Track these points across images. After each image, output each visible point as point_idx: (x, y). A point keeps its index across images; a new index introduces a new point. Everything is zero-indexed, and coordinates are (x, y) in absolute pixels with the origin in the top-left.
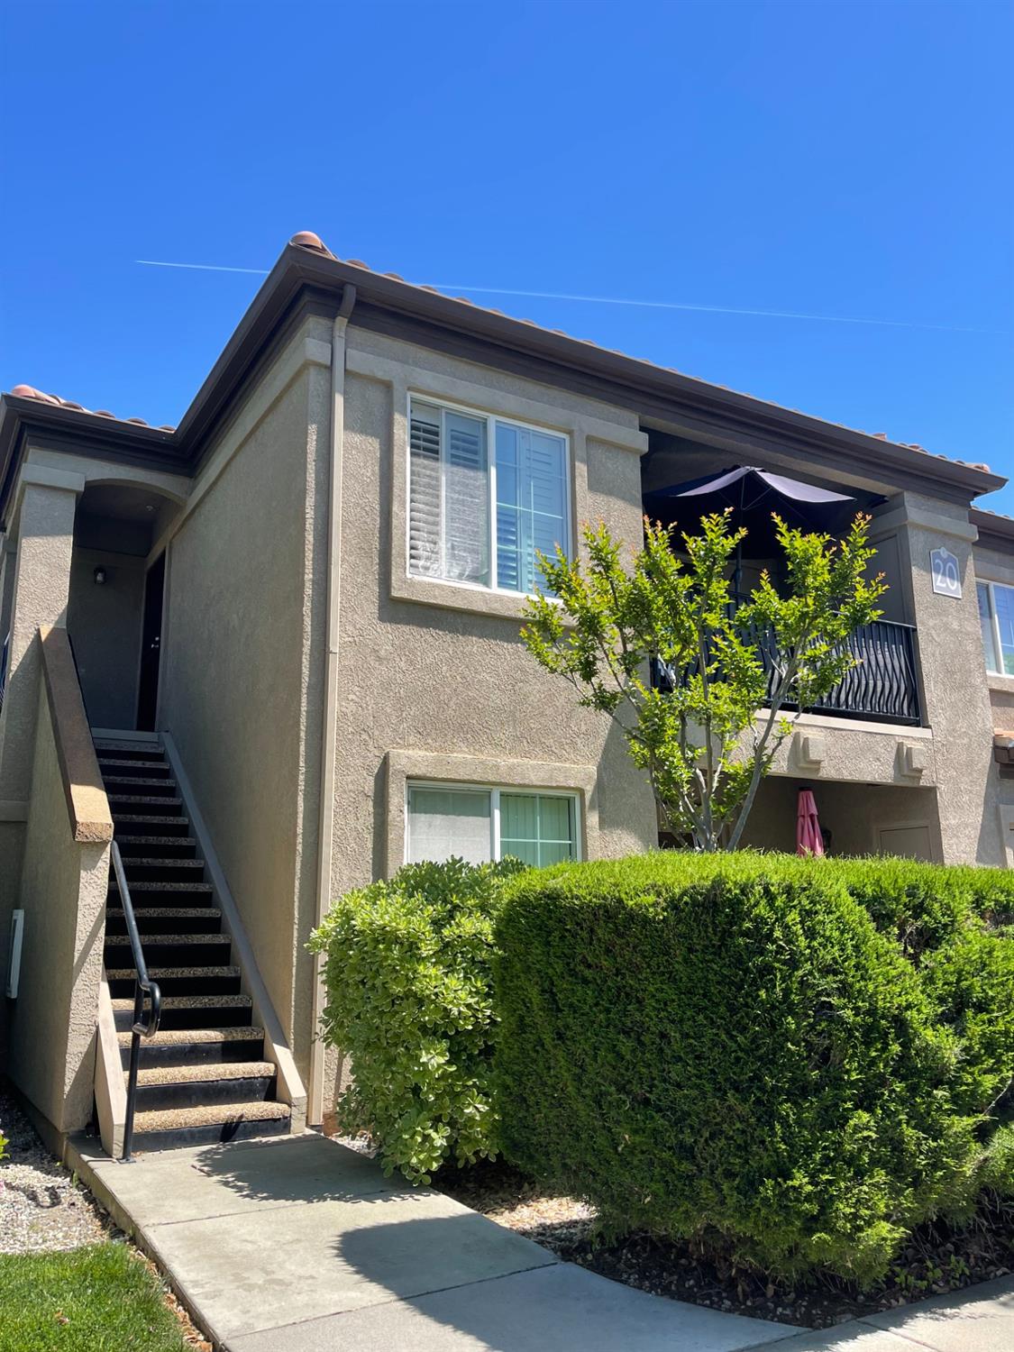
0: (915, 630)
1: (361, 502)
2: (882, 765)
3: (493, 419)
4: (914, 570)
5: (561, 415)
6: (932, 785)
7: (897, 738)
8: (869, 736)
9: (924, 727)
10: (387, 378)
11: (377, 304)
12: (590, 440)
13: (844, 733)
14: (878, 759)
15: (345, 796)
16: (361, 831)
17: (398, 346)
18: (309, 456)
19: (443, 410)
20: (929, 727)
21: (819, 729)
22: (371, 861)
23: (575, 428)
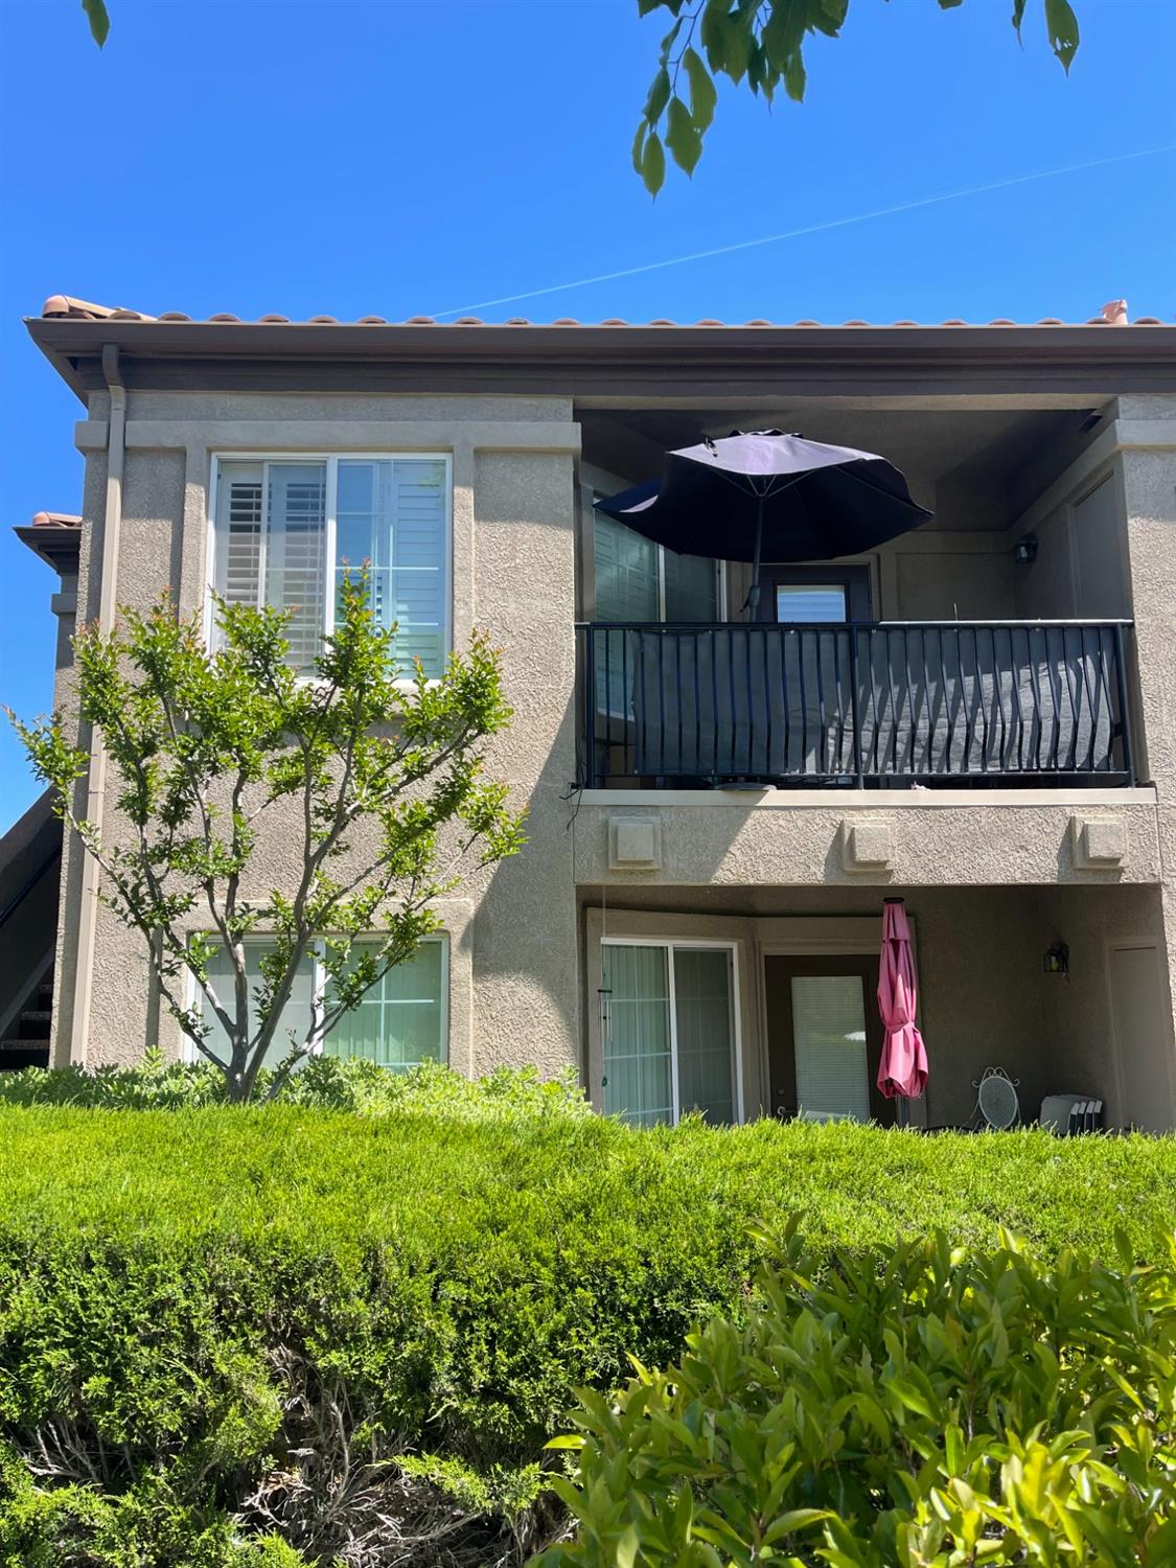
0: (1132, 626)
1: (144, 603)
2: (1032, 856)
3: (333, 460)
4: (1134, 525)
5: (434, 429)
6: (1150, 880)
7: (1068, 809)
8: (1003, 814)
9: (1137, 786)
10: (178, 445)
11: (156, 356)
12: (479, 453)
13: (945, 813)
14: (1022, 847)
15: (113, 960)
16: (132, 999)
17: (199, 399)
18: (81, 561)
19: (266, 465)
20: (1151, 785)
21: (893, 812)
22: (144, 1035)
23: (455, 443)
